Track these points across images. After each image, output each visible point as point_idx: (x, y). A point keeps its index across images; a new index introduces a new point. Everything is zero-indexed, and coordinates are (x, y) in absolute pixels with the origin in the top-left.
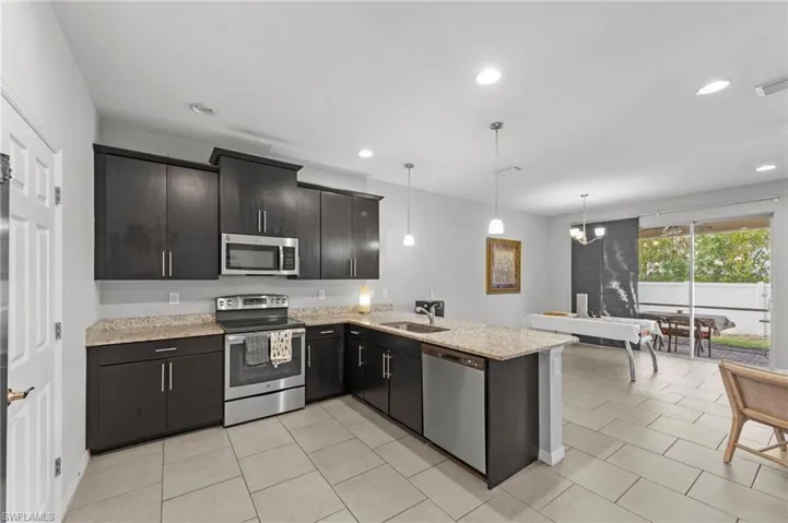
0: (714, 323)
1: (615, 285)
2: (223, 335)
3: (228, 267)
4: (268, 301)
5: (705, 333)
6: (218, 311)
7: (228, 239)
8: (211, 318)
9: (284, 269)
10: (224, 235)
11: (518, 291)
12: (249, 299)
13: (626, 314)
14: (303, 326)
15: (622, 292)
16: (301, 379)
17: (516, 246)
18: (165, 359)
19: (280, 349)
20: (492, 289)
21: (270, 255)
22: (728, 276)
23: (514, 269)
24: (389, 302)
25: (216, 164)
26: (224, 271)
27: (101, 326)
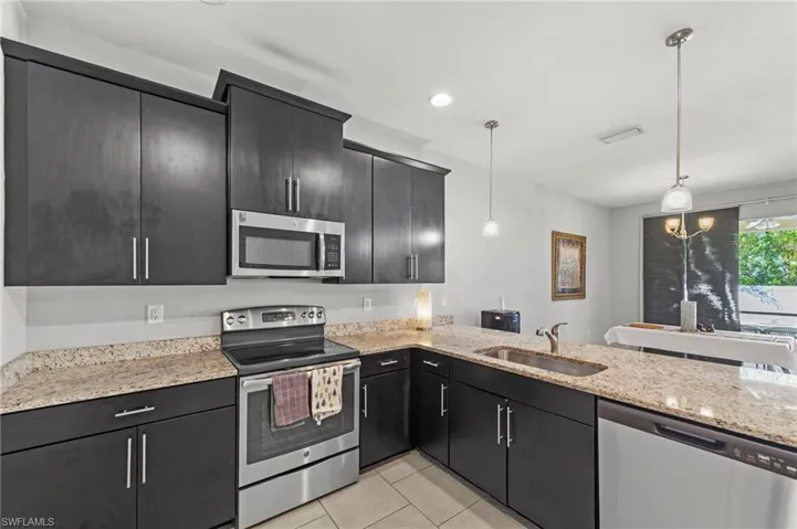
1: (704, 288)
2: (236, 379)
3: (242, 264)
4: (298, 316)
6: (224, 333)
7: (242, 219)
8: (214, 344)
9: (327, 268)
10: (235, 213)
11: (583, 296)
12: (270, 313)
13: (723, 326)
14: (355, 355)
15: (713, 298)
16: (353, 438)
17: (580, 242)
18: (134, 427)
19: (325, 396)
20: (558, 295)
21: (305, 246)
23: (579, 269)
24: (449, 313)
25: (224, 100)
26: (236, 270)
27: (28, 363)
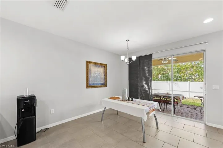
0: (180, 99)
5: (176, 102)
15: (146, 86)
22: (180, 80)
23: (103, 76)
